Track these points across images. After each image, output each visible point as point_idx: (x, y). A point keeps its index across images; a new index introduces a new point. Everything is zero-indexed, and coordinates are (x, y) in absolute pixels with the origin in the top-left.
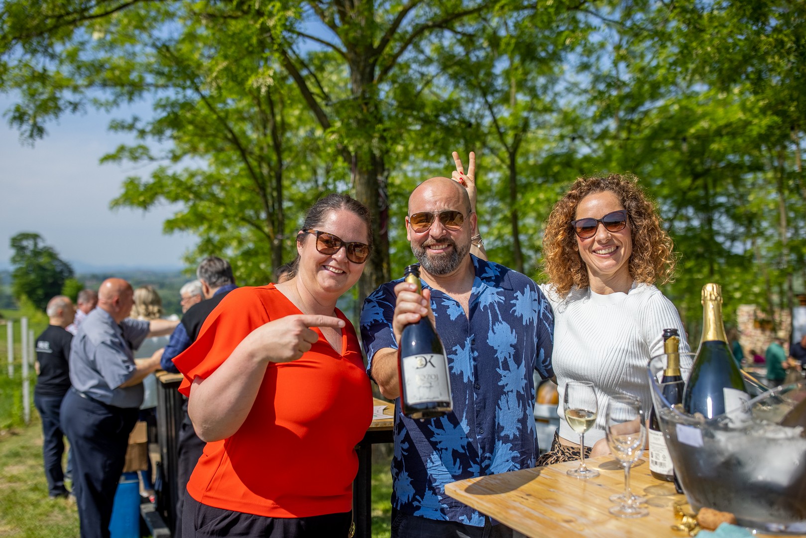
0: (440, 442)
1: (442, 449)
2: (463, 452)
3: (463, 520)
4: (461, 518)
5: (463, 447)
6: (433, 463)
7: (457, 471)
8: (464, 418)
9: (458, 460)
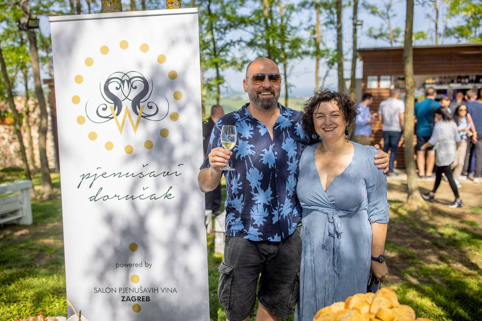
0: (257, 200)
1: (258, 204)
2: (269, 204)
3: (270, 239)
4: (269, 239)
5: (269, 202)
6: (253, 212)
7: (266, 214)
8: (269, 187)
9: (266, 208)
